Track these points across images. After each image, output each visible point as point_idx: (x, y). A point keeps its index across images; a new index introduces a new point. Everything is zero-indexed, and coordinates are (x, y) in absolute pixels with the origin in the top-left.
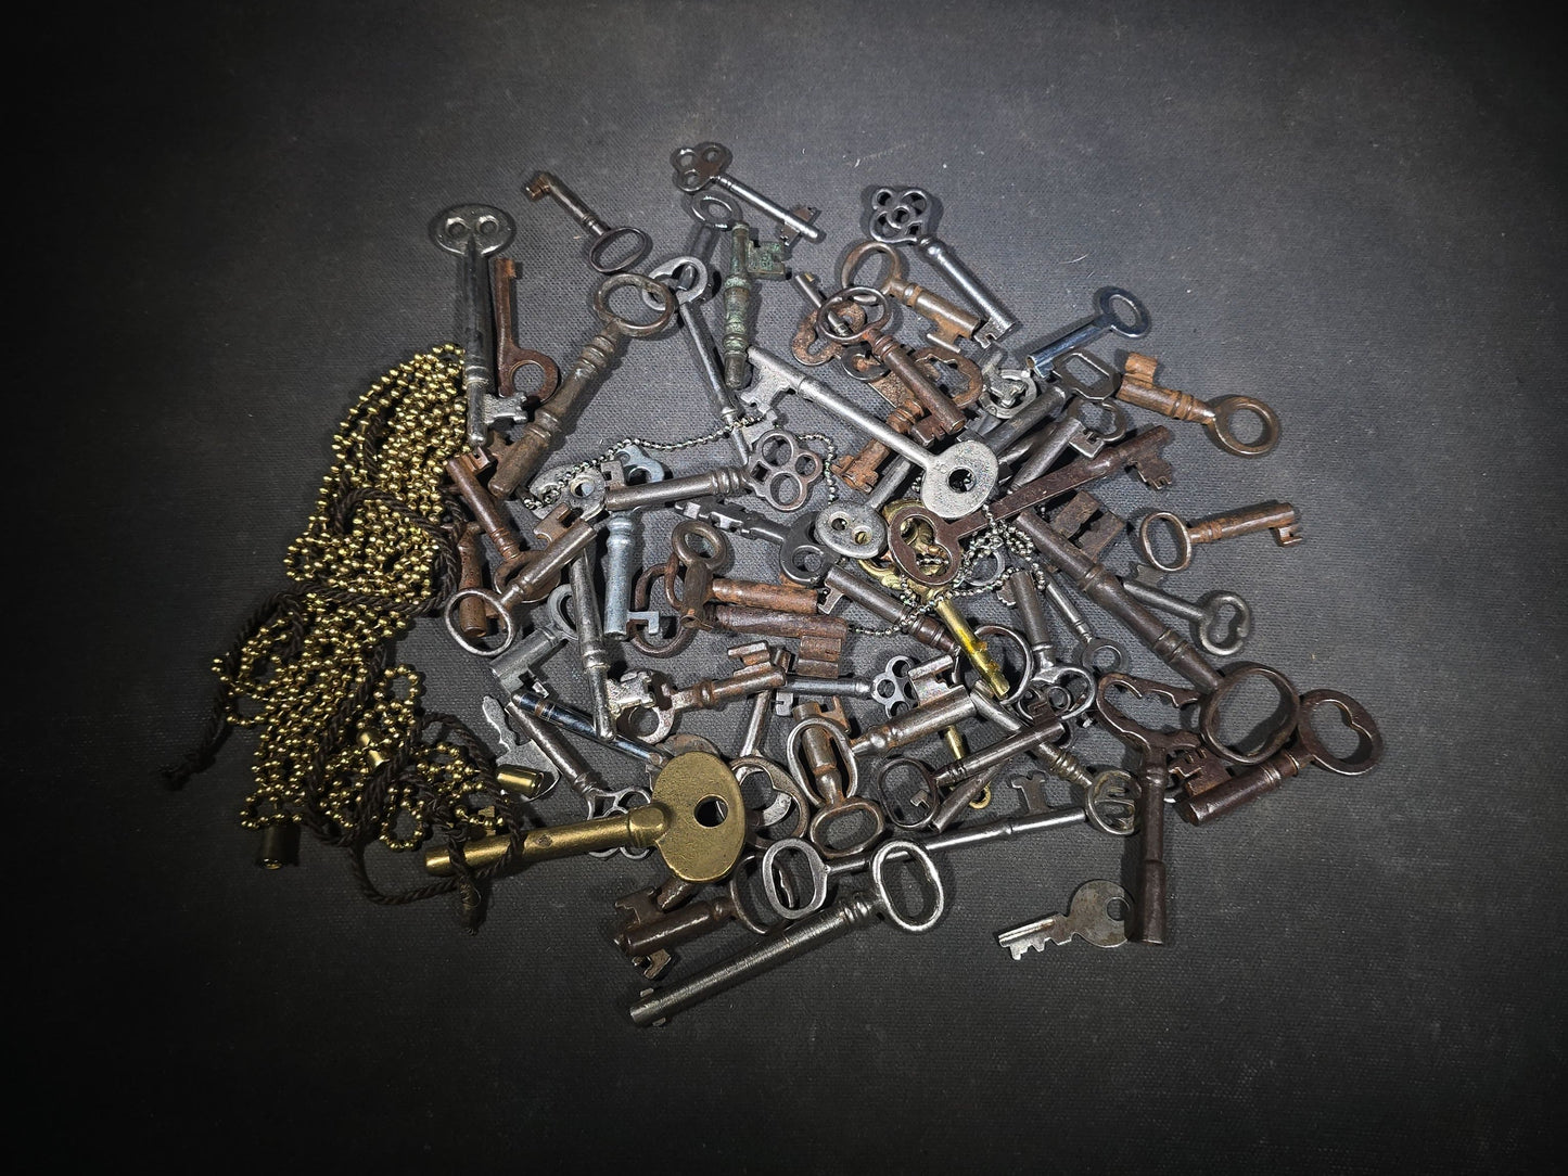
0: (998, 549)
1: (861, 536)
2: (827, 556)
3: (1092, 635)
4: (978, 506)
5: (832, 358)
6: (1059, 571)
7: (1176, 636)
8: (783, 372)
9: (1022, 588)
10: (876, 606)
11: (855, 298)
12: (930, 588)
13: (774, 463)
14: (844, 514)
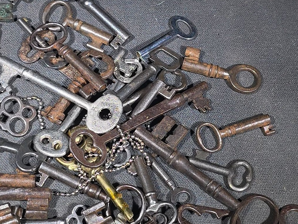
0: (127, 147)
1: (57, 146)
2: (40, 157)
3: (175, 186)
4: (114, 125)
5: (40, 58)
6: (158, 156)
7: (216, 183)
8: (14, 67)
9: (139, 165)
10: (66, 181)
11: (50, 28)
12: (92, 168)
13: (12, 113)
14: (47, 135)
